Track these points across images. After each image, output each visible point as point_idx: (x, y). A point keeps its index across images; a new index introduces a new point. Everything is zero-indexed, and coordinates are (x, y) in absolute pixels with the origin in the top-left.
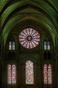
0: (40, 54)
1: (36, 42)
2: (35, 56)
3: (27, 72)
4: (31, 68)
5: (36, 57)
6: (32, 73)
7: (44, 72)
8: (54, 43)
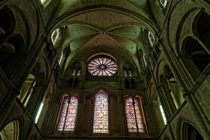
0: (118, 82)
1: (111, 71)
2: (110, 84)
3: (96, 112)
4: (104, 106)
5: (112, 85)
6: (105, 113)
7: (127, 112)
8: (139, 68)
